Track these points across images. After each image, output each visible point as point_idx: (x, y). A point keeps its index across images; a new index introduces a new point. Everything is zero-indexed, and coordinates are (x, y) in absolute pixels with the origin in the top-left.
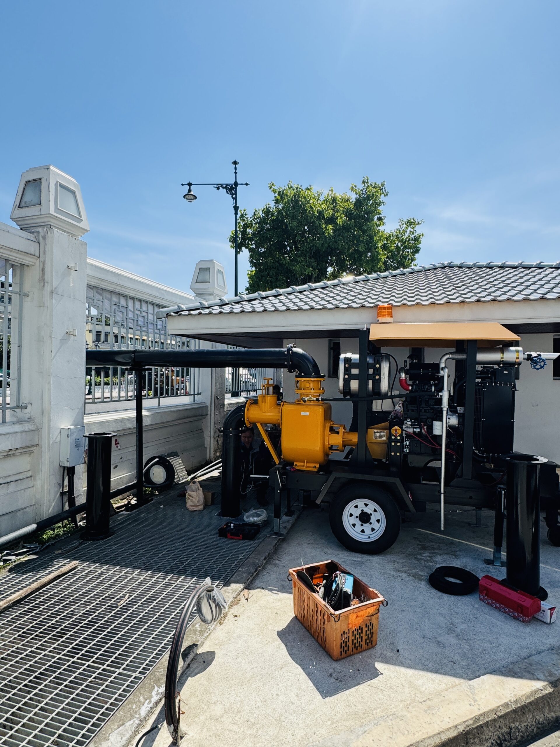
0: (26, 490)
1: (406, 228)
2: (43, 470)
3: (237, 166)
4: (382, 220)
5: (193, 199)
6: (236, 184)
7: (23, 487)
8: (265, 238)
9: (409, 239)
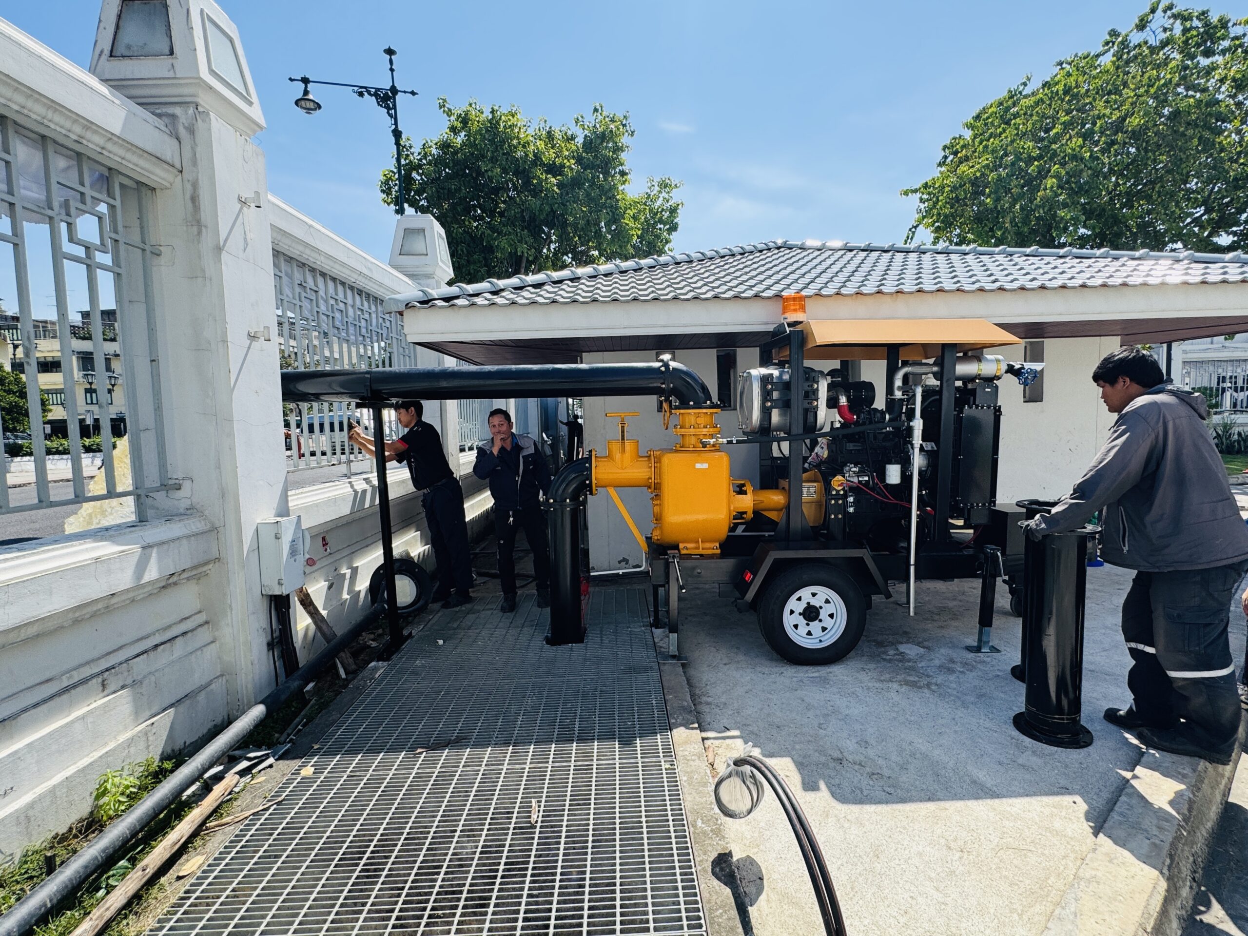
0: (205, 649)
1: (660, 192)
2: (233, 605)
3: (393, 57)
4: (626, 174)
5: (315, 109)
6: (394, 90)
7: (198, 645)
8: (446, 191)
9: (663, 210)
